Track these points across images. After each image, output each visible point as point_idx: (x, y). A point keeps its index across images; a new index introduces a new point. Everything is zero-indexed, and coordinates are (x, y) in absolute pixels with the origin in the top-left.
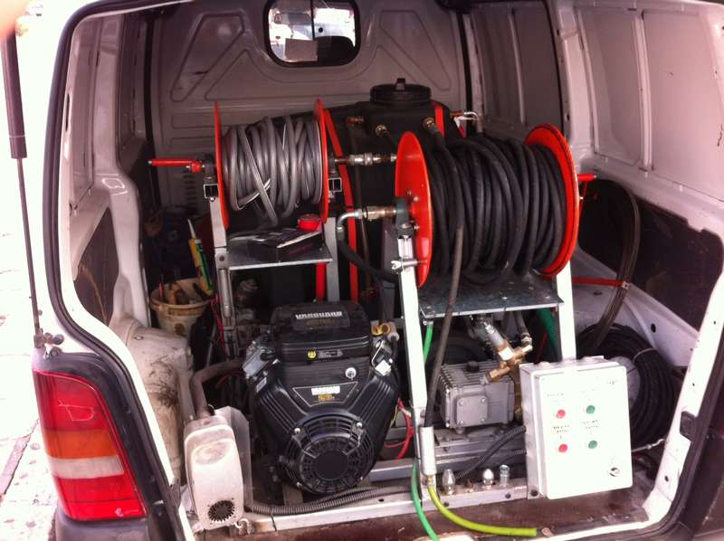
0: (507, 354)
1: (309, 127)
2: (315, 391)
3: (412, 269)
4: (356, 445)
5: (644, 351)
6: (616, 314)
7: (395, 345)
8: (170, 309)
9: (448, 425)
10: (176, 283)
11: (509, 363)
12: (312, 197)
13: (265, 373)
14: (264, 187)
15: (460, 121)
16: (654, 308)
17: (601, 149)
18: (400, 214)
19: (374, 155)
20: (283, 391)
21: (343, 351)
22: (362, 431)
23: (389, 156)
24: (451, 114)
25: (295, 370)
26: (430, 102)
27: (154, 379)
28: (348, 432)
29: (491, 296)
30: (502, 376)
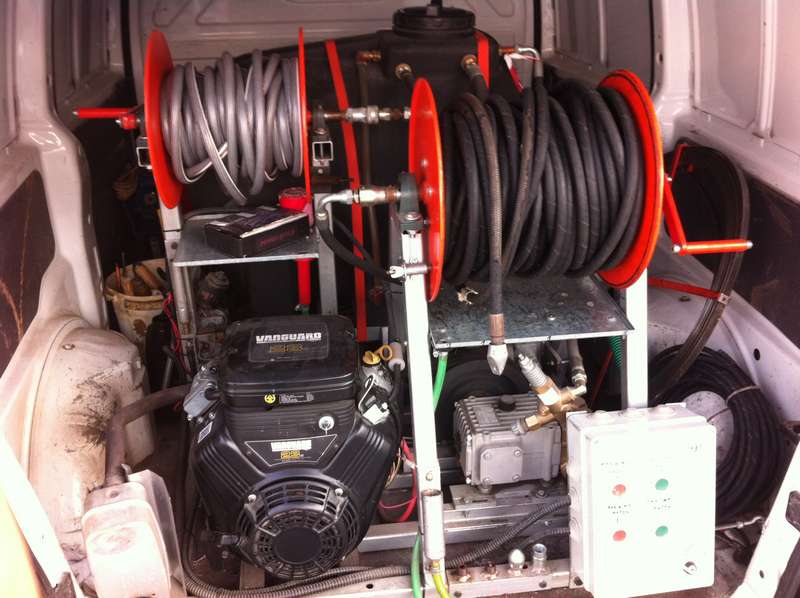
0: (551, 396)
1: (285, 68)
2: (277, 446)
3: (421, 278)
4: (332, 520)
5: (743, 390)
6: (708, 335)
7: (398, 376)
8: (126, 300)
9: (468, 481)
10: (140, 265)
11: (552, 409)
12: (291, 167)
13: (212, 416)
14: (218, 155)
15: (513, 60)
16: (759, 326)
17: (703, 103)
18: (406, 199)
19: (381, 108)
20: (232, 445)
21: (314, 395)
22: (342, 500)
23: (403, 111)
24: (500, 51)
25: (246, 419)
26: (474, 32)
27: (80, 406)
28: (322, 503)
29: (533, 315)
30: (543, 425)
